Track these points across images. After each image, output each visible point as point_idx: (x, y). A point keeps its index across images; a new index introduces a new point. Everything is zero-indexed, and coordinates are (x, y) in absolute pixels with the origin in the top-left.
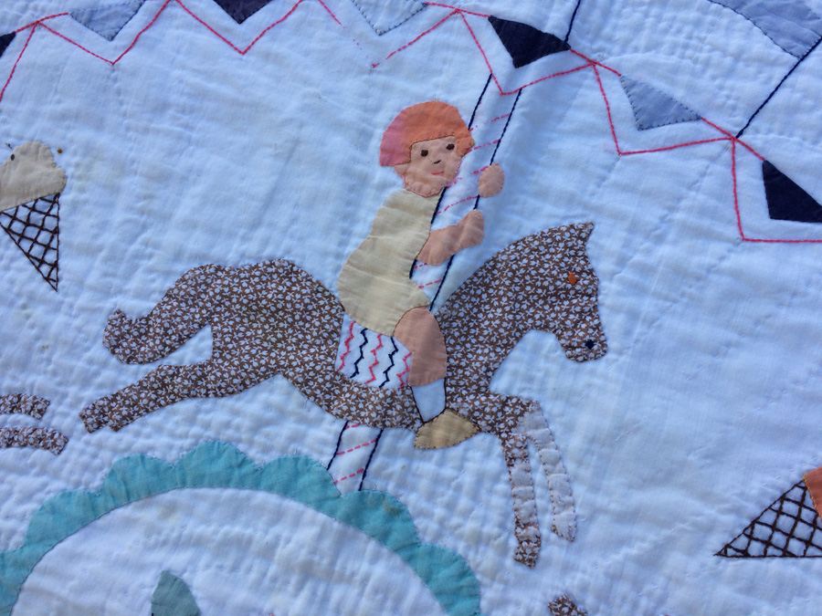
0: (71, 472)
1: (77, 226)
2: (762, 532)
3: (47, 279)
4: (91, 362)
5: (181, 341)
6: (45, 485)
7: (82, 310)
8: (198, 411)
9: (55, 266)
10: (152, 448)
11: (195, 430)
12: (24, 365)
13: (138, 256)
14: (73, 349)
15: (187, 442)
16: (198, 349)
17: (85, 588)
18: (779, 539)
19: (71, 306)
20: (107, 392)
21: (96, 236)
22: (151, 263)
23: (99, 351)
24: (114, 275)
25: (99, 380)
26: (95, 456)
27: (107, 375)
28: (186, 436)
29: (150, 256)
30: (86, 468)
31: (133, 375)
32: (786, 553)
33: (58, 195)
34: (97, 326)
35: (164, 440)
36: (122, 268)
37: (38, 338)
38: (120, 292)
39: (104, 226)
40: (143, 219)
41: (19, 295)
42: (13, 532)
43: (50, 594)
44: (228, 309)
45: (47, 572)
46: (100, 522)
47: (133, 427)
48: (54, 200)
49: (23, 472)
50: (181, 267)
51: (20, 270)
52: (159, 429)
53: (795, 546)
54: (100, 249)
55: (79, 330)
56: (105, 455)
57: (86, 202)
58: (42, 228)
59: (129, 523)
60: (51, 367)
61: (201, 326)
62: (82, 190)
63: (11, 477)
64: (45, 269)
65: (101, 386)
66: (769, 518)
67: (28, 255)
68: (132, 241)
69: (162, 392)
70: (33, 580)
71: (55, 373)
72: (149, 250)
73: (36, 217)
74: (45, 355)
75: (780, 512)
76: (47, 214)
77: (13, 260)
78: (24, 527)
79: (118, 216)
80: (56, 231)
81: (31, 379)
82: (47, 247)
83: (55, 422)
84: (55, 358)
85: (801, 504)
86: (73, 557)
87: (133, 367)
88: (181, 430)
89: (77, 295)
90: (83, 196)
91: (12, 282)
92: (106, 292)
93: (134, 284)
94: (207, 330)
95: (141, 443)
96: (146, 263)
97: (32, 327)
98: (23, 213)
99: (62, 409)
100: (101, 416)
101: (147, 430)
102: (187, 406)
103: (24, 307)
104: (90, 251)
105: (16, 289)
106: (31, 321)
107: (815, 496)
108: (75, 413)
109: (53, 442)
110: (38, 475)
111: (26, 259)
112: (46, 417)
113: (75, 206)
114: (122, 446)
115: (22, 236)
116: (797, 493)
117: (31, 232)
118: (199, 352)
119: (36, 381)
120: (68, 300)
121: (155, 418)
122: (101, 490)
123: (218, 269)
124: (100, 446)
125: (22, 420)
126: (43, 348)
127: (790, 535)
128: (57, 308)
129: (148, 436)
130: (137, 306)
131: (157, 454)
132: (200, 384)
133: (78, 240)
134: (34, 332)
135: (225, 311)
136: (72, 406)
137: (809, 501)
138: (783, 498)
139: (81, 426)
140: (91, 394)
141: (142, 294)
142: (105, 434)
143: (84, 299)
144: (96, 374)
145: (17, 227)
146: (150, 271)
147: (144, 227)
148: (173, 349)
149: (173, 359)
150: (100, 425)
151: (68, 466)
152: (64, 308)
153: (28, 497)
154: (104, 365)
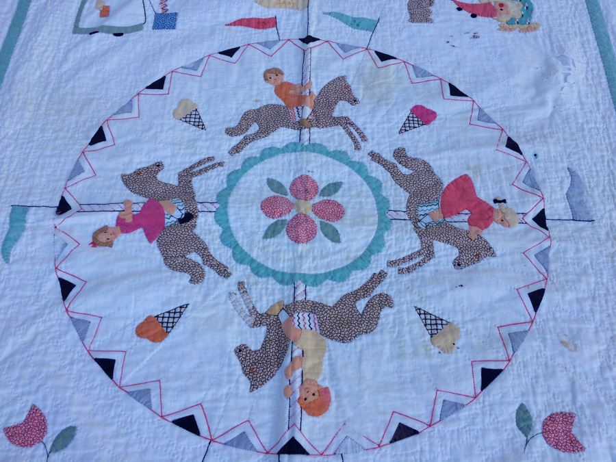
0: (381, 258)
1: (419, 328)
2: (177, 315)
3: (420, 309)
4: (392, 289)
5: (367, 305)
6: (387, 251)
7: (403, 303)
8: (352, 287)
9: (420, 314)
10: (361, 272)
11: (351, 282)
12: (412, 281)
13: (394, 327)
14: (399, 291)
15: (351, 278)
16: (361, 305)
17: (359, 230)
18: (172, 315)
19: (407, 304)
20: (383, 283)
21: (411, 328)
22: (389, 327)
23: (391, 293)
24: (399, 318)
25: (387, 285)
26: (377, 264)
27: (385, 288)
28: (353, 279)
29: (390, 328)
30: (377, 260)
31: (378, 291)
32: (169, 312)
33: (431, 337)
34: (396, 301)
35: (359, 276)
36: (397, 321)
37: (412, 290)
38: (394, 314)
39: (410, 332)
40: (399, 339)
41: (425, 301)
42: (388, 235)
43: (369, 225)
44: (357, 321)
45: (372, 230)
46: (366, 248)
47: (370, 276)
48: (432, 335)
49: (395, 253)
50: (379, 328)
51: (430, 308)
52: (362, 278)
53: (167, 315)
54: (408, 324)
55: (401, 297)
56: (374, 266)
57: (420, 338)
58: (431, 324)
59: (357, 251)
60: (403, 284)
61: (363, 312)
62: (424, 341)
63: (398, 250)
64: (422, 312)
65: (386, 284)
66: (176, 320)
67: (430, 314)
68: (399, 331)
69: (366, 289)
70: (376, 227)
71: (401, 282)
72: (391, 330)
73: (434, 327)
74: (407, 287)
75: (173, 323)
76: (431, 329)
77: (434, 311)
78: (385, 239)
79: (407, 337)
80: (426, 325)
81: (408, 277)
82: (425, 319)
83: (394, 269)
84: (403, 287)
85: (167, 327)
86: (366, 237)
87: (378, 293)
88: (355, 281)
89: (407, 308)
90: (422, 340)
91: (430, 304)
92: (399, 312)
93: (391, 318)
94: (361, 312)
95: (365, 272)
96: (391, 325)
97: (416, 293)
98: (440, 327)
99: (394, 273)
100: (379, 277)
101: (365, 277)
102: (357, 287)
103: (422, 298)
104: (410, 323)
105: (428, 302)
106: (417, 294)
107: (163, 330)
108: (389, 274)
109: (391, 264)
110: (391, 254)
111: (430, 312)
112: (397, 270)
113: (424, 335)
114: (370, 270)
115: (436, 320)
116: (169, 330)
117: (434, 322)
118: (360, 304)
119: (406, 278)
120: (409, 305)
121: (364, 281)
122: (370, 256)
123: (367, 332)
124: (377, 267)
125: (405, 266)
126: (408, 288)
127: (169, 317)
128: (412, 301)
129: (364, 275)
130: (386, 311)
131: (358, 271)
132: (356, 295)
133: (417, 325)
134: (414, 292)
136: (391, 275)
137: (165, 329)
138: (173, 327)
139: (385, 271)
140: (387, 280)
141: (387, 315)
142: (377, 272)
143: (405, 307)
144: (388, 287)
145: (439, 322)
146: (388, 324)
147: (397, 337)
148: (368, 302)
149: (367, 300)
150: (380, 273)
151: (383, 259)
152: (409, 302)
153: (390, 246)
154: (387, 290)
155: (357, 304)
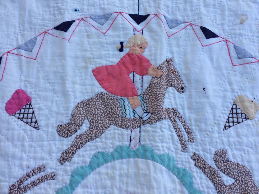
0: (179, 158)
1: (243, 128)
3: (225, 126)
4: (210, 150)
5: (228, 174)
6: (173, 151)
7: (222, 140)
8: (211, 188)
9: (230, 127)
10: (195, 179)
11: (206, 190)
12: (200, 131)
13: (244, 150)
14: (211, 143)
15: (201, 189)
16: (228, 180)
17: (156, 180)
19: (221, 137)
20: (204, 158)
21: (243, 135)
22: (244, 155)
23: (213, 150)
24: (235, 145)
25: (206, 154)
26: (186, 162)
27: (208, 156)
28: (203, 187)
29: (245, 154)
30: (182, 161)
31: (211, 162)
33: (248, 119)
34: (220, 147)
35: (199, 181)
36: (238, 147)
37: (209, 132)
38: (232, 149)
39: (247, 136)
40: (254, 147)
41: (218, 120)
42: (159, 150)
43: (149, 170)
44: (242, 184)
45: (155, 166)
46: (171, 173)
47: (198, 170)
48: (247, 118)
49: (173, 143)
50: (246, 164)
51: (224, 117)
52: (201, 178)
54: (241, 138)
55: (217, 142)
56: (188, 165)
57: (251, 128)
58: (237, 118)
59: (174, 182)
60: (203, 139)
61: (234, 178)
62: (253, 125)
63: (171, 141)
64: (227, 124)
65: (205, 155)
67: (229, 117)
68: (247, 146)
70: (150, 162)
71: (202, 140)
72: (246, 152)
73: (240, 115)
74: (206, 136)
76: (242, 118)
77: (226, 114)
78: (162, 153)
79: (251, 139)
80: (238, 123)
81: (198, 134)
82: (233, 122)
83: (190, 146)
84: (206, 139)
86: (161, 172)
87: (214, 163)
88: (204, 185)
89: (225, 137)
90: (252, 127)
91: (220, 117)
92: (229, 145)
93: (236, 152)
94: (234, 181)
95: (195, 174)
96: (243, 153)
97: (212, 128)
98: (239, 111)
99: (194, 146)
100: (197, 159)
101: (199, 174)
102: (212, 185)
103: (215, 123)
104: (238, 135)
105: (219, 119)
106: (213, 127)
108: (194, 151)
109: (184, 148)
110: (174, 148)
111: (227, 118)
112: (190, 143)
113: (248, 125)
114: (192, 170)
115: (233, 113)
117: (235, 116)
118: (227, 181)
119: (197, 135)
120: (223, 135)
121: (204, 176)
122: (178, 169)
123: (251, 176)
124: (189, 163)
125: (186, 136)
126: (207, 134)
128: (219, 133)
129: (198, 176)
130: (230, 156)
131: (194, 181)
133: (239, 130)
134: (211, 130)
135: (241, 183)
136: (196, 149)
139: (192, 154)
140: (201, 153)
141: (234, 155)
142: (193, 162)
143: (225, 139)
144: (207, 153)
145: (234, 111)
146: (241, 156)
147: (252, 148)
148: (224, 173)
149: (221, 174)
150: (195, 160)
151: (180, 156)
152: (220, 135)
153: (169, 149)
154: (211, 154)
155: (228, 184)
